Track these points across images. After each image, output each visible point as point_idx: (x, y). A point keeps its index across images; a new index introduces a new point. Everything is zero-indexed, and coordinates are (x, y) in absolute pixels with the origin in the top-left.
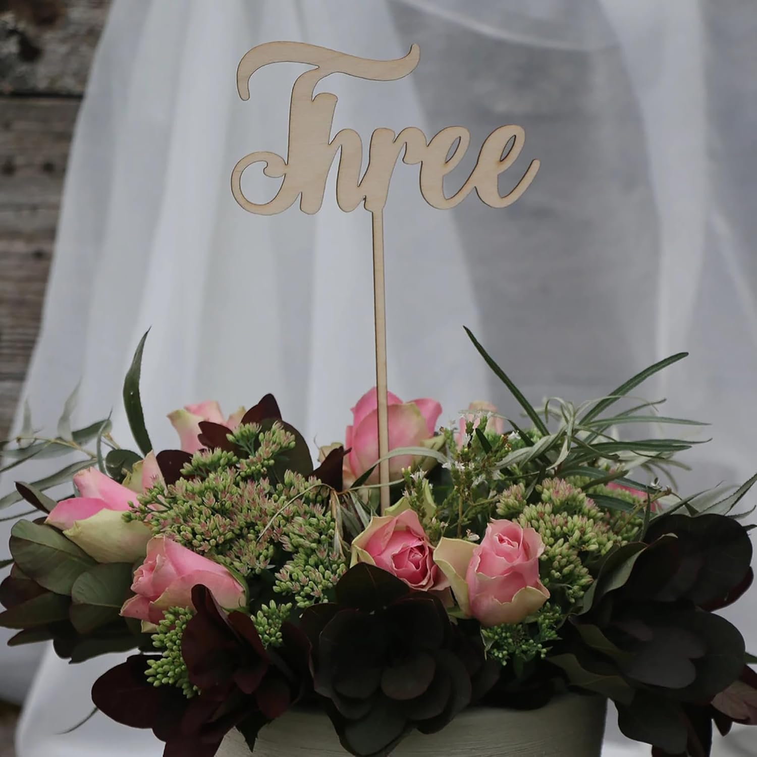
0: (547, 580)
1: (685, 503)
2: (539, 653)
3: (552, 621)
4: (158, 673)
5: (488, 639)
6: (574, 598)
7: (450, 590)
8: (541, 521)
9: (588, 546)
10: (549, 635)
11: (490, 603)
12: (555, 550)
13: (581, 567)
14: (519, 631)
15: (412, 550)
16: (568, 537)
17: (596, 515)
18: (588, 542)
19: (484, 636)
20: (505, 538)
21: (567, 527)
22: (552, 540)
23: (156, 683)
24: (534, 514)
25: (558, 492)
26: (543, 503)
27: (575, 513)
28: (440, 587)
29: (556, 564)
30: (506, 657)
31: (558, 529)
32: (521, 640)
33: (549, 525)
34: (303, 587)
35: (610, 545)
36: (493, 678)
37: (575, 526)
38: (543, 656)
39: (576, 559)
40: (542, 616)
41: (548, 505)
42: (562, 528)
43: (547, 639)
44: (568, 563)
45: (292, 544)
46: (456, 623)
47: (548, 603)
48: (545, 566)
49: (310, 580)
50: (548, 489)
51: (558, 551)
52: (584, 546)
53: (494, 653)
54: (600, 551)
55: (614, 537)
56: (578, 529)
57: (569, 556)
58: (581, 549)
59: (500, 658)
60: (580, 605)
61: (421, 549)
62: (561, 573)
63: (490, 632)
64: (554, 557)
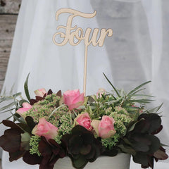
0: (116, 128)
6: (122, 132)
7: (95, 131)
9: (125, 121)
13: (124, 125)
15: (87, 121)
16: (121, 119)
17: (127, 114)
19: (102, 141)
20: (106, 119)
22: (117, 120)
24: (113, 114)
26: (115, 112)
27: (122, 114)
30: (107, 145)
31: (119, 117)
32: (110, 142)
34: (64, 131)
36: (104, 150)
38: (115, 145)
40: (115, 136)
43: (115, 141)
47: (116, 133)
48: (115, 125)
50: (117, 108)
54: (128, 122)
55: (131, 119)
56: (123, 117)
57: (121, 123)
62: (119, 127)
64: (118, 123)
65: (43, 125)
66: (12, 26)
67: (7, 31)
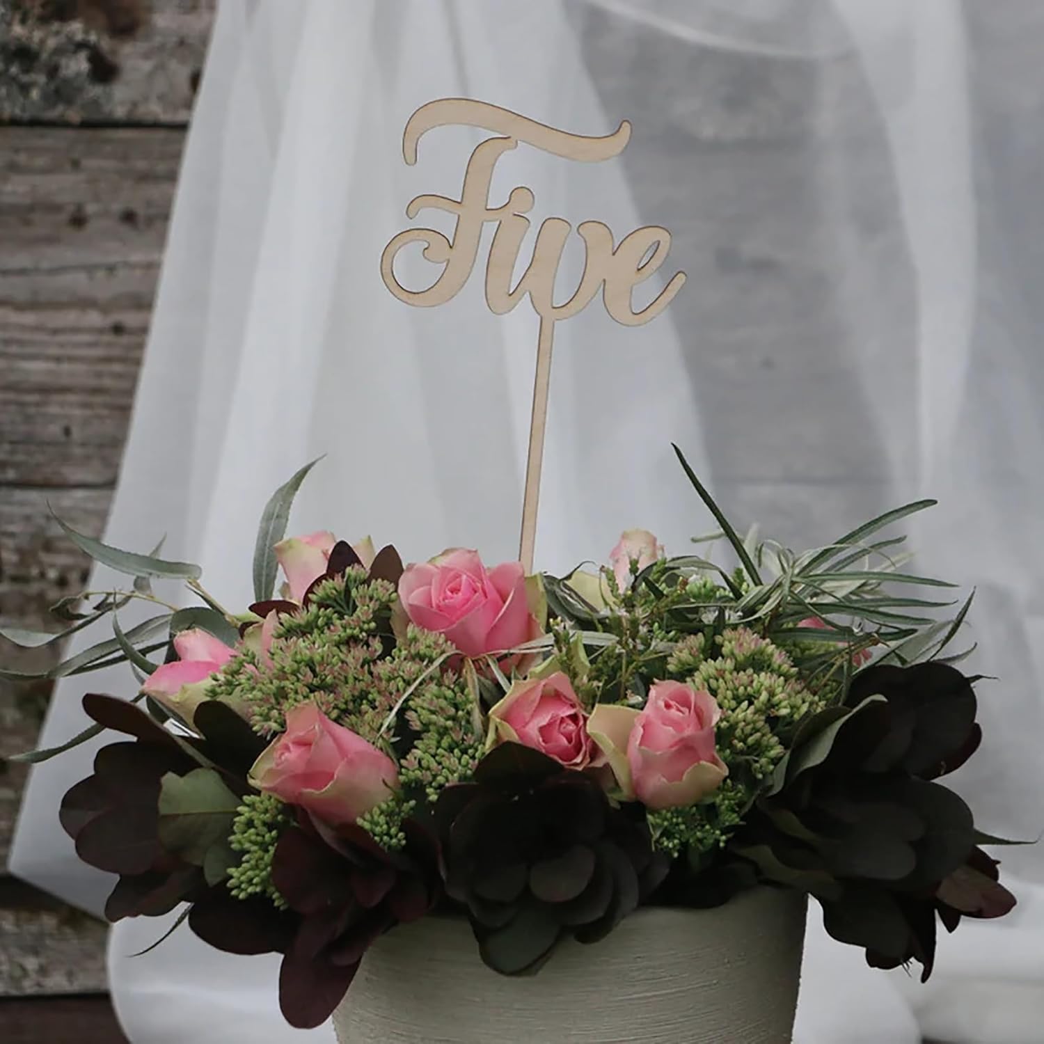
0: (728, 751)
1: (893, 651)
2: (718, 841)
3: (732, 802)
4: (242, 883)
5: (655, 827)
6: (762, 773)
7: (607, 766)
8: (721, 680)
9: (777, 710)
10: (730, 819)
11: (655, 783)
12: (738, 715)
13: (770, 735)
14: (694, 815)
15: (562, 720)
16: (753, 699)
17: (788, 671)
18: (777, 705)
19: (652, 824)
20: (672, 703)
21: (752, 687)
22: (733, 703)
23: (242, 896)
24: (712, 672)
25: (741, 645)
26: (723, 657)
27: (762, 669)
28: (599, 763)
29: (738, 732)
30: (678, 847)
31: (741, 689)
32: (696, 827)
33: (730, 685)
34: (435, 777)
35: (804, 708)
36: (662, 872)
37: (762, 685)
38: (722, 845)
39: (763, 726)
40: (721, 796)
41: (729, 661)
42: (746, 688)
43: (727, 824)
44: (754, 731)
45: (422, 723)
46: (618, 807)
47: (729, 781)
48: (723, 737)
49: (443, 768)
50: (730, 642)
51: (741, 716)
52: (772, 710)
53: (663, 843)
54: (792, 716)
55: (809, 698)
56: (766, 689)
57: (754, 722)
58: (769, 715)
59: (671, 849)
60: (770, 783)
61: (574, 718)
62: (745, 743)
63: (658, 818)
64: (737, 723)
65: (304, 743)
66: (153, 191)
67: (129, 217)
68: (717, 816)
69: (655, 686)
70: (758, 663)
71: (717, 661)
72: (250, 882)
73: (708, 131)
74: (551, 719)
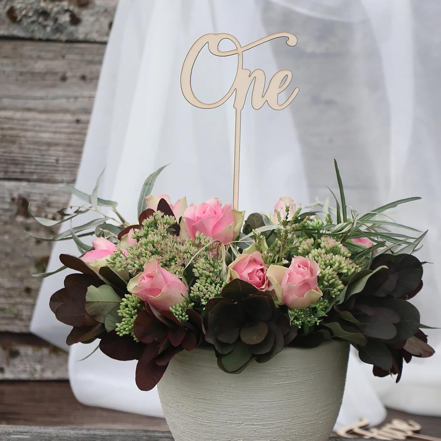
0: (321, 286)
1: (390, 249)
2: (316, 322)
3: (323, 307)
4: (121, 330)
5: (292, 315)
6: (335, 295)
7: (273, 290)
8: (320, 257)
9: (342, 270)
10: (322, 314)
11: (293, 298)
12: (326, 271)
13: (338, 280)
14: (307, 311)
15: (257, 271)
16: (332, 266)
17: (347, 255)
18: (342, 268)
19: (290, 314)
20: (301, 265)
21: (332, 261)
22: (324, 267)
23: (121, 335)
24: (316, 254)
25: (329, 243)
26: (321, 248)
27: (336, 254)
28: (270, 289)
29: (326, 278)
30: (301, 324)
31: (328, 262)
32: (308, 316)
33: (323, 259)
34: (205, 294)
35: (353, 270)
36: (294, 335)
37: (336, 260)
38: (318, 324)
39: (336, 276)
40: (319, 304)
41: (323, 249)
42: (330, 261)
43: (320, 316)
44: (332, 278)
45: (199, 273)
46: (278, 307)
47: (321, 298)
48: (320, 279)
49: (208, 291)
50: (324, 242)
51: (327, 272)
52: (340, 270)
53: (295, 322)
54: (348, 273)
55: (355, 266)
56: (338, 262)
57: (332, 275)
58: (339, 272)
59: (298, 325)
60: (338, 300)
61: (262, 270)
62: (328, 283)
63: (293, 312)
64: (325, 275)
65: (151, 277)
66: (93, 68)
67: (83, 78)
68: (316, 312)
69: (294, 258)
70: (335, 251)
71: (318, 250)
72: (124, 329)
73: (309, 49)
74: (253, 270)
